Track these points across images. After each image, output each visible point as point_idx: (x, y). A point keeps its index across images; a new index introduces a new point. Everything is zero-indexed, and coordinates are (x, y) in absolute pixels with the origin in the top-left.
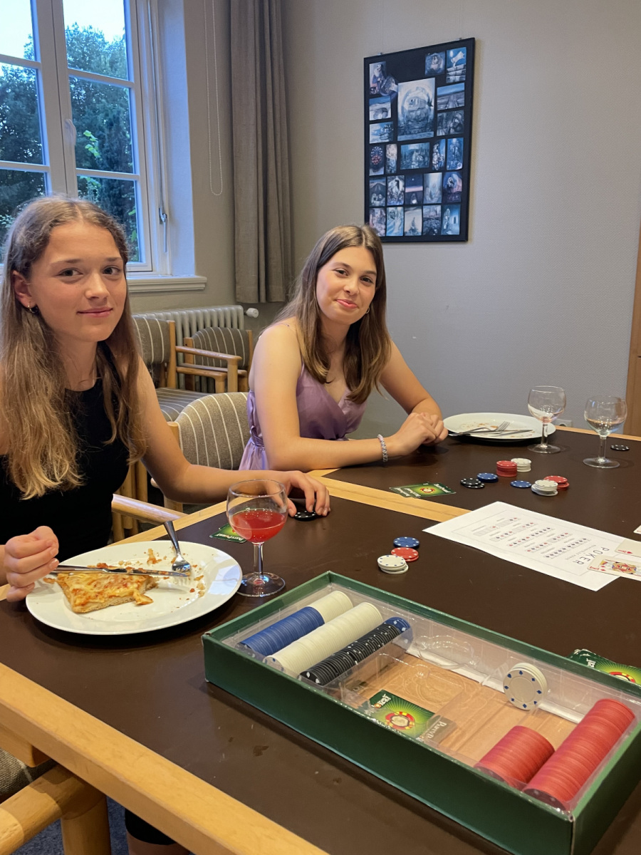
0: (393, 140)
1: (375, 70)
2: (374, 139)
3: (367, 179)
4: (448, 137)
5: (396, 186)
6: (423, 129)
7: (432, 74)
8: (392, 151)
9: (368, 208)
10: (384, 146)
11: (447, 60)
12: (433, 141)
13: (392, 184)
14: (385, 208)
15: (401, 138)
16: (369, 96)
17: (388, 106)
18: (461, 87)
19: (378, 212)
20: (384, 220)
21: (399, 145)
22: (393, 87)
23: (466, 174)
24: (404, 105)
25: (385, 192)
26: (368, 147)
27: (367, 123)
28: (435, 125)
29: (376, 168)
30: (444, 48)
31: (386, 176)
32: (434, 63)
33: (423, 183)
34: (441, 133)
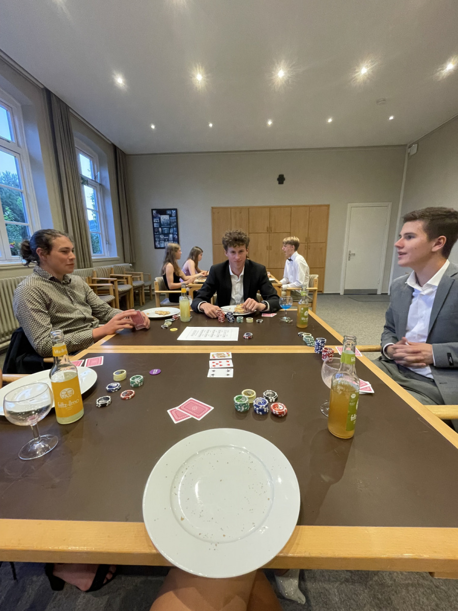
0: (160, 227)
1: (154, 212)
2: (155, 226)
3: (154, 235)
4: (173, 227)
5: (162, 237)
6: (168, 225)
7: (168, 214)
8: (160, 229)
9: (155, 241)
10: (158, 228)
11: (172, 212)
12: (170, 228)
13: (161, 236)
14: (159, 241)
15: (162, 227)
16: (153, 217)
17: (158, 220)
18: (175, 218)
19: (158, 242)
20: (159, 244)
21: (162, 228)
22: (159, 216)
23: (178, 235)
24: (162, 220)
25: (159, 238)
26: (154, 228)
27: (153, 223)
28: (170, 224)
29: (156, 232)
30: (171, 210)
31: (159, 234)
32: (169, 212)
33: (168, 236)
34: (172, 226)
